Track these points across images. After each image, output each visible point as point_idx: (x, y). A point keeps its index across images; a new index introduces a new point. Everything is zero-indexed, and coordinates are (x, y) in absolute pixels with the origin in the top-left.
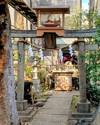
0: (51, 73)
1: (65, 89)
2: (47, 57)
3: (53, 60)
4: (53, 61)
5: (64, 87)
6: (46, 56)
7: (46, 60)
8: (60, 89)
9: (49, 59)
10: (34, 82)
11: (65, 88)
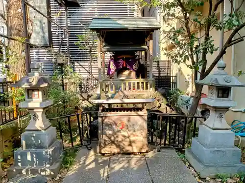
0: (87, 100)
1: (129, 149)
2: (81, 64)
3: (92, 69)
4: (93, 71)
5: (126, 143)
6: (79, 62)
7: (79, 69)
8: (116, 150)
9: (84, 67)
10: (33, 139)
11: (130, 145)
